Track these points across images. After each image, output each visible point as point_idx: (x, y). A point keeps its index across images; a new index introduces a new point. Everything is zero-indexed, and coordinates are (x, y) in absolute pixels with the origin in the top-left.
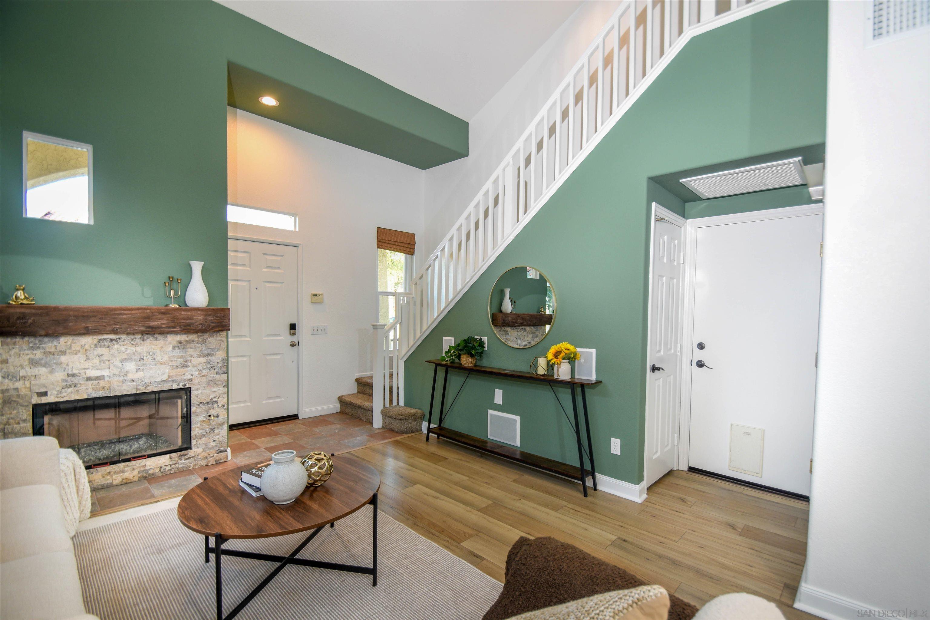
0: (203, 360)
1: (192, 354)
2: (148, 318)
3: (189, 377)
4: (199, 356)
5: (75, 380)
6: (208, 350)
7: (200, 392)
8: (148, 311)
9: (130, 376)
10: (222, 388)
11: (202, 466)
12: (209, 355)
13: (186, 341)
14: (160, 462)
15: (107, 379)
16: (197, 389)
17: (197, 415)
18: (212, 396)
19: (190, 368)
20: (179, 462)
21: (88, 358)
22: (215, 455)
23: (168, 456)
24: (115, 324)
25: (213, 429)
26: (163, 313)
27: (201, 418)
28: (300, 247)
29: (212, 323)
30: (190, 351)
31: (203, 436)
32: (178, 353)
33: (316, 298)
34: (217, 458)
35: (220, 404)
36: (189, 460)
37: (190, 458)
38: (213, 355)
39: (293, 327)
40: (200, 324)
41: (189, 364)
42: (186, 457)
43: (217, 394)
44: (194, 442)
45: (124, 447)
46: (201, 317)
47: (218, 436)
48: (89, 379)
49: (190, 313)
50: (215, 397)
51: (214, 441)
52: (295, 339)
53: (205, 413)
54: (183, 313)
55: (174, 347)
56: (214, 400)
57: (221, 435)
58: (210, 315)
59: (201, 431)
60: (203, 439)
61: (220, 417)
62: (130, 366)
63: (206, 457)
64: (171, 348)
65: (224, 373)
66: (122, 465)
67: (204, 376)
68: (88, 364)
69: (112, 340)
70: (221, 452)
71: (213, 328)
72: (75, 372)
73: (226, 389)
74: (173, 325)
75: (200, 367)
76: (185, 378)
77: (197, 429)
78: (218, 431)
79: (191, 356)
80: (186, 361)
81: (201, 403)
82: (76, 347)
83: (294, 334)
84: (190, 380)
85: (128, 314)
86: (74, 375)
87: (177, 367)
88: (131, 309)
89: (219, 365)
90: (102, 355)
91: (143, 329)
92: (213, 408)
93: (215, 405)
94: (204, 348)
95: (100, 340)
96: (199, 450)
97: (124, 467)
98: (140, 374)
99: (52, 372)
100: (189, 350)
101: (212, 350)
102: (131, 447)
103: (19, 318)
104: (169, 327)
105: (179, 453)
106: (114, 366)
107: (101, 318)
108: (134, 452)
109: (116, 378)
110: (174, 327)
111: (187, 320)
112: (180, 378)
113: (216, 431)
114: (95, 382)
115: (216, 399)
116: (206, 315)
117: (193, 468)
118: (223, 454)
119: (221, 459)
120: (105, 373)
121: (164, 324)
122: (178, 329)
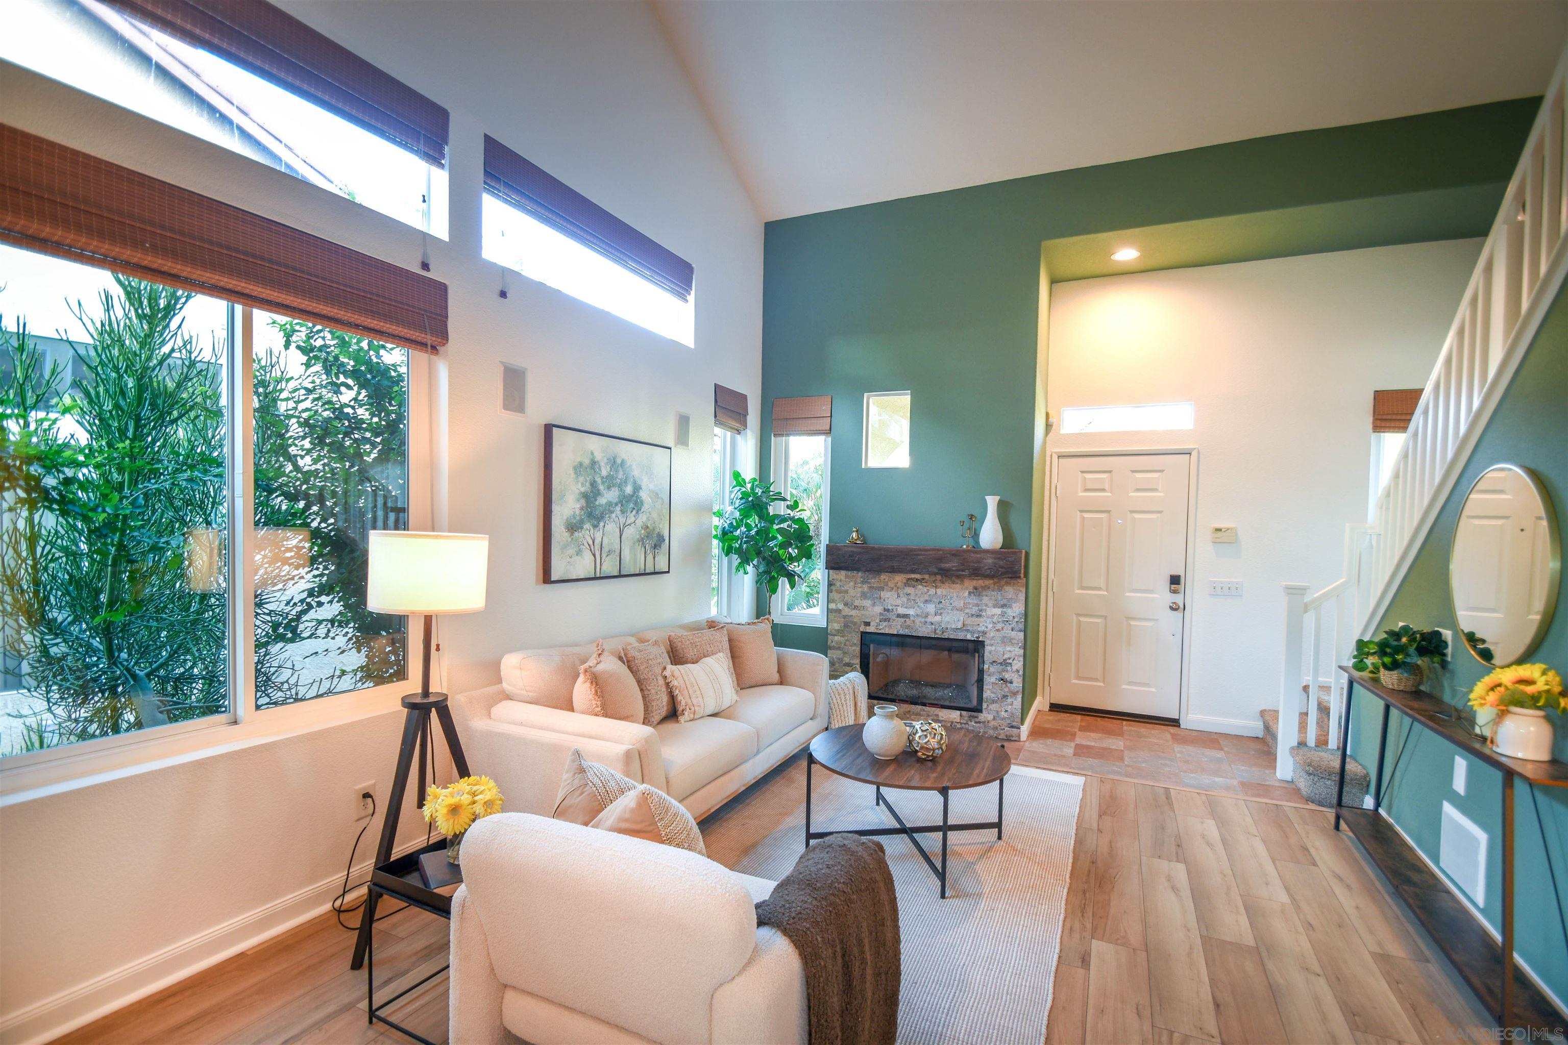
0: (998, 611)
1: (988, 602)
2: (941, 559)
3: (983, 628)
4: (995, 606)
5: (889, 615)
6: (1005, 600)
7: (993, 648)
8: (941, 552)
9: (930, 619)
10: (1017, 649)
11: (992, 737)
12: (1003, 606)
13: (982, 587)
14: (951, 716)
15: (912, 618)
16: (992, 645)
17: (989, 675)
18: (1006, 656)
19: (985, 618)
20: (970, 723)
21: (899, 596)
22: (1006, 728)
23: (958, 712)
24: (914, 565)
25: (1005, 697)
26: (953, 555)
27: (993, 679)
28: (1194, 454)
29: (1002, 567)
30: (985, 600)
31: (993, 702)
32: (973, 600)
33: (1219, 534)
34: (1007, 733)
35: (1014, 668)
36: (978, 725)
37: (979, 722)
38: (1010, 607)
39: (1175, 580)
40: (989, 569)
41: (984, 614)
42: (977, 720)
43: (1012, 655)
44: (985, 706)
45: (929, 692)
46: (990, 561)
47: (1010, 707)
48: (899, 616)
49: (979, 556)
50: (1009, 659)
51: (1006, 711)
52: (1178, 599)
53: (998, 674)
54: (973, 555)
55: (970, 593)
56: (1008, 661)
57: (1014, 706)
58: (999, 558)
59: (993, 695)
60: (994, 705)
61: (1015, 684)
62: (931, 608)
63: (997, 728)
64: (966, 594)
65: (1020, 631)
66: (919, 707)
67: (998, 630)
68: (899, 602)
69: (917, 580)
70: (1012, 727)
71: (1002, 574)
72: (890, 608)
73: (1023, 651)
74: (961, 567)
75: (995, 620)
76: (979, 629)
77: (988, 692)
78: (1012, 700)
79: (986, 605)
80: (981, 610)
81: (994, 662)
82: (891, 584)
83: (1175, 592)
84: (984, 633)
85: (924, 555)
86: (888, 610)
87: (972, 615)
88: (926, 550)
89: (1016, 620)
90: (909, 594)
91: (936, 570)
92: (1007, 671)
93: (1009, 668)
94: (1000, 598)
95: (909, 579)
96: (990, 717)
97: (921, 710)
98: (938, 618)
99: (874, 605)
100: (984, 598)
101: (1009, 600)
102: (936, 693)
103: (850, 556)
104: (959, 570)
105: (970, 713)
106: (918, 606)
107: (904, 558)
108: (935, 699)
109: (920, 619)
110: (963, 571)
111: (976, 563)
112: (975, 628)
113: (1009, 700)
114: (903, 620)
115: (1010, 661)
116: (995, 558)
117: (982, 736)
118: (1015, 730)
119: (1013, 737)
120: (911, 612)
121: (954, 566)
122: (967, 573)
